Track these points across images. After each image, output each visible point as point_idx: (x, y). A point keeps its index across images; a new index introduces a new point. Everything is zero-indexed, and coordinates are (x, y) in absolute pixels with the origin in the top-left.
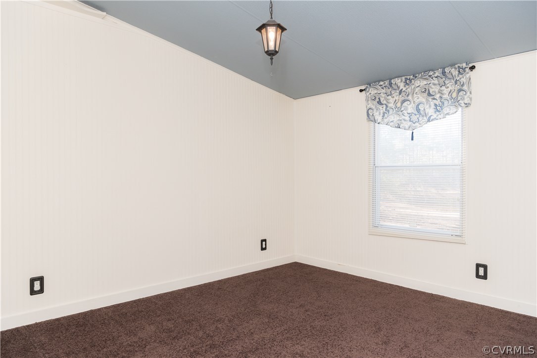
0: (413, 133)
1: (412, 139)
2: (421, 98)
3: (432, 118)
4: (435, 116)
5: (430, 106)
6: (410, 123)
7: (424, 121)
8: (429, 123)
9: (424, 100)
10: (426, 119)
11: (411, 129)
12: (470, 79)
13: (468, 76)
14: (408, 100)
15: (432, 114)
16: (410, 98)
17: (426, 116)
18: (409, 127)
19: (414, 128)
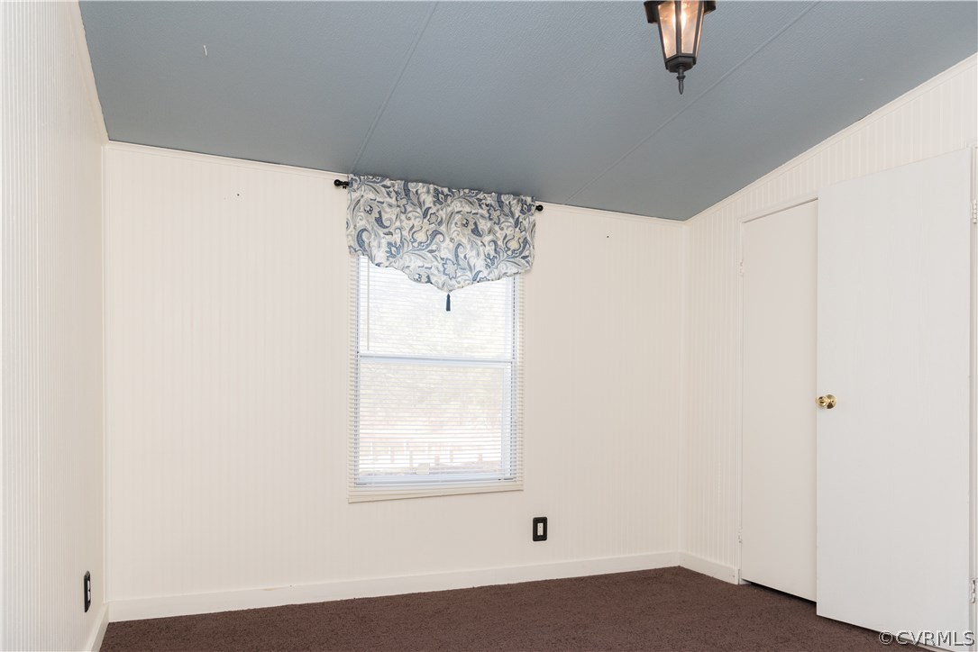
0: (449, 297)
1: (448, 309)
2: (464, 237)
3: (481, 275)
4: (484, 273)
5: (478, 254)
6: (444, 278)
7: (467, 278)
8: (476, 284)
9: (465, 241)
10: (470, 275)
11: (445, 288)
12: (534, 225)
13: (532, 218)
14: (441, 233)
15: (482, 269)
16: (443, 228)
17: (471, 270)
18: (443, 285)
19: (451, 288)
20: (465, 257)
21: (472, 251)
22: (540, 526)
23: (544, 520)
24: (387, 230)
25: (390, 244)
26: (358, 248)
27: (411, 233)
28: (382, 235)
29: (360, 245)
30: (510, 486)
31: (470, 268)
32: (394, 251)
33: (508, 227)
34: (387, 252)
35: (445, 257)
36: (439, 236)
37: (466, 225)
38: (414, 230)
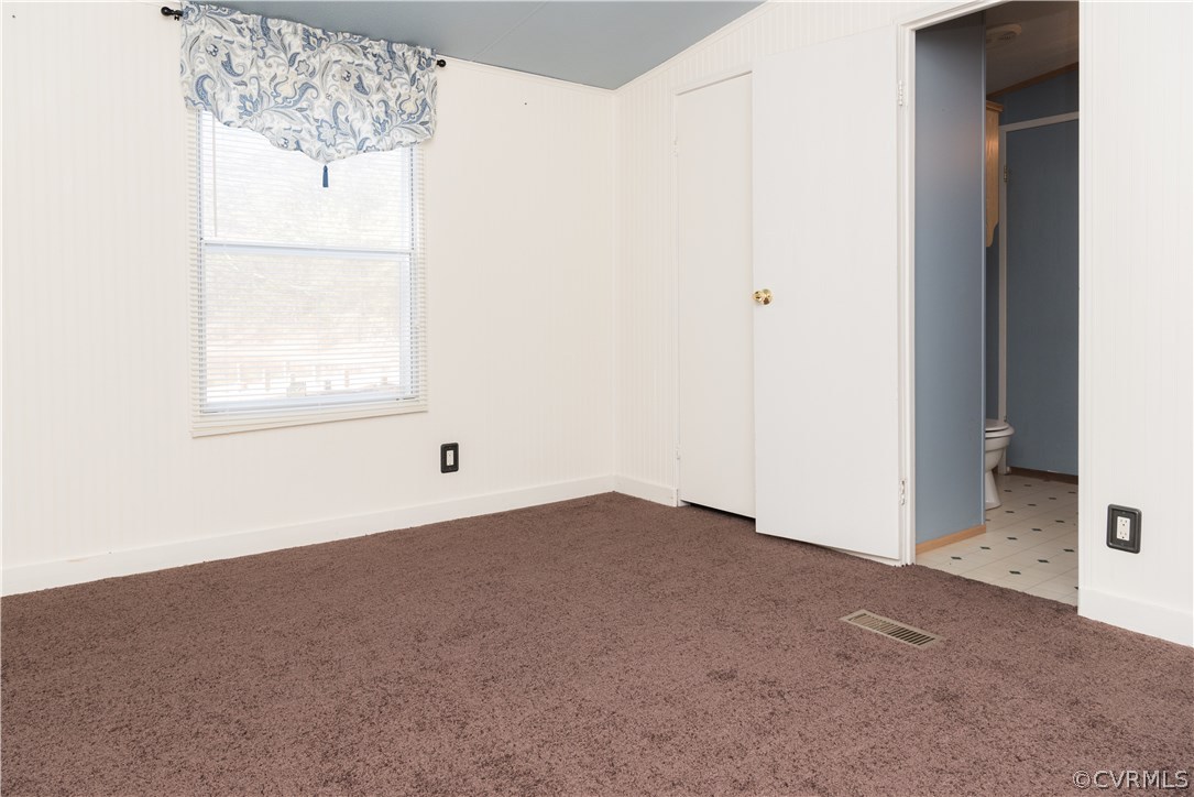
0: (326, 170)
1: (325, 185)
2: (346, 93)
3: (367, 143)
4: (373, 141)
5: (364, 117)
6: (319, 145)
7: (349, 146)
8: (362, 154)
9: (346, 99)
10: (353, 142)
11: (321, 158)
12: (435, 84)
13: (432, 76)
14: (313, 87)
15: (370, 135)
16: (316, 81)
17: (355, 137)
18: (318, 154)
19: (328, 159)
20: (347, 119)
21: (355, 112)
22: (450, 454)
23: (454, 447)
24: (238, 79)
25: (243, 97)
26: (198, 100)
27: (273, 84)
28: (232, 85)
29: (200, 95)
30: (411, 406)
31: (354, 132)
32: (249, 107)
33: (402, 85)
34: (239, 107)
35: (320, 118)
36: (310, 90)
37: (347, 78)
38: (277, 81)
